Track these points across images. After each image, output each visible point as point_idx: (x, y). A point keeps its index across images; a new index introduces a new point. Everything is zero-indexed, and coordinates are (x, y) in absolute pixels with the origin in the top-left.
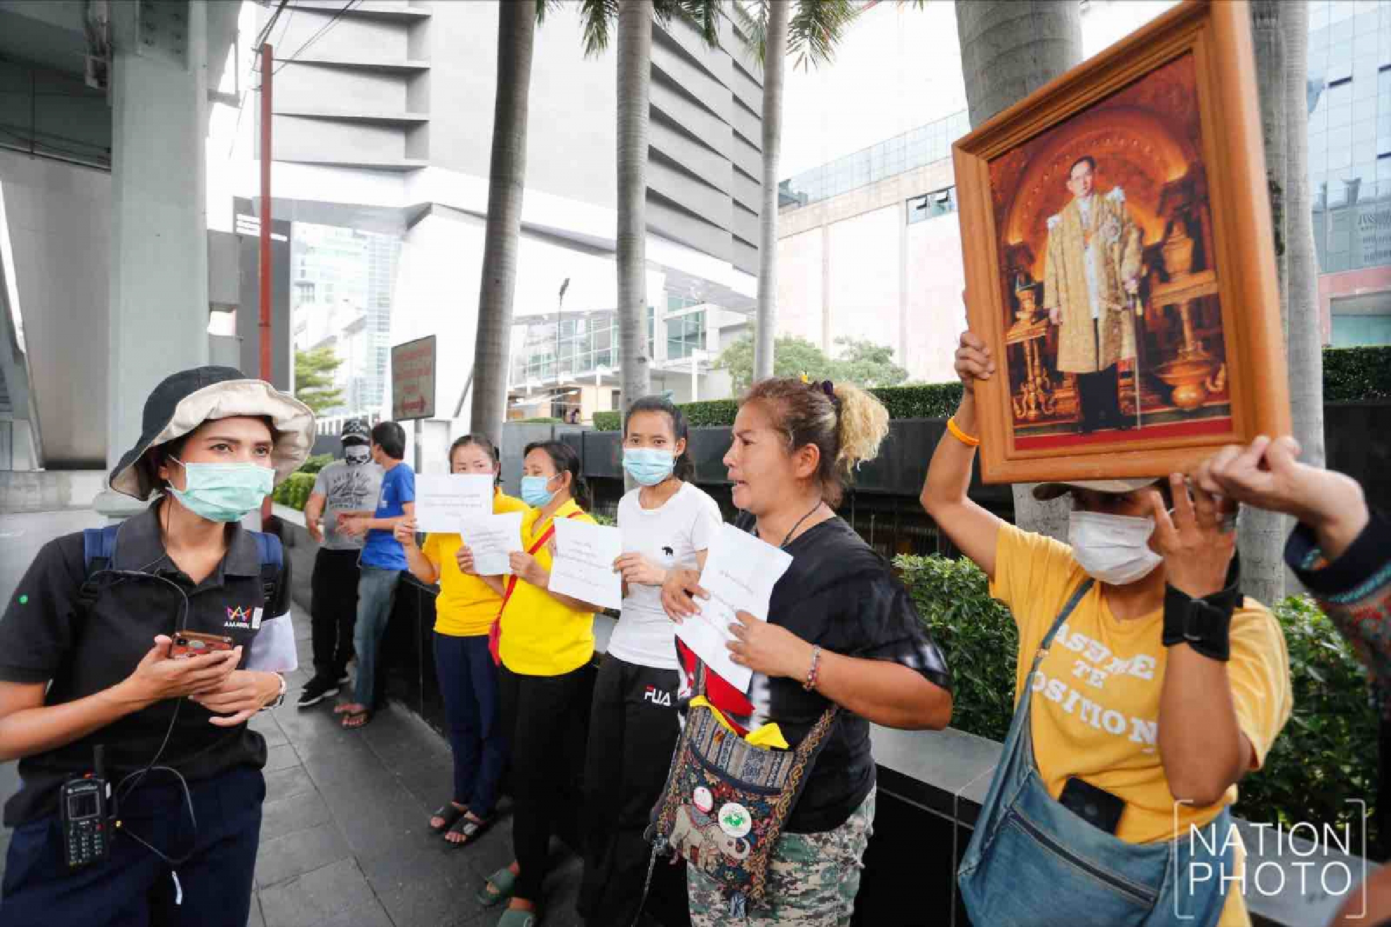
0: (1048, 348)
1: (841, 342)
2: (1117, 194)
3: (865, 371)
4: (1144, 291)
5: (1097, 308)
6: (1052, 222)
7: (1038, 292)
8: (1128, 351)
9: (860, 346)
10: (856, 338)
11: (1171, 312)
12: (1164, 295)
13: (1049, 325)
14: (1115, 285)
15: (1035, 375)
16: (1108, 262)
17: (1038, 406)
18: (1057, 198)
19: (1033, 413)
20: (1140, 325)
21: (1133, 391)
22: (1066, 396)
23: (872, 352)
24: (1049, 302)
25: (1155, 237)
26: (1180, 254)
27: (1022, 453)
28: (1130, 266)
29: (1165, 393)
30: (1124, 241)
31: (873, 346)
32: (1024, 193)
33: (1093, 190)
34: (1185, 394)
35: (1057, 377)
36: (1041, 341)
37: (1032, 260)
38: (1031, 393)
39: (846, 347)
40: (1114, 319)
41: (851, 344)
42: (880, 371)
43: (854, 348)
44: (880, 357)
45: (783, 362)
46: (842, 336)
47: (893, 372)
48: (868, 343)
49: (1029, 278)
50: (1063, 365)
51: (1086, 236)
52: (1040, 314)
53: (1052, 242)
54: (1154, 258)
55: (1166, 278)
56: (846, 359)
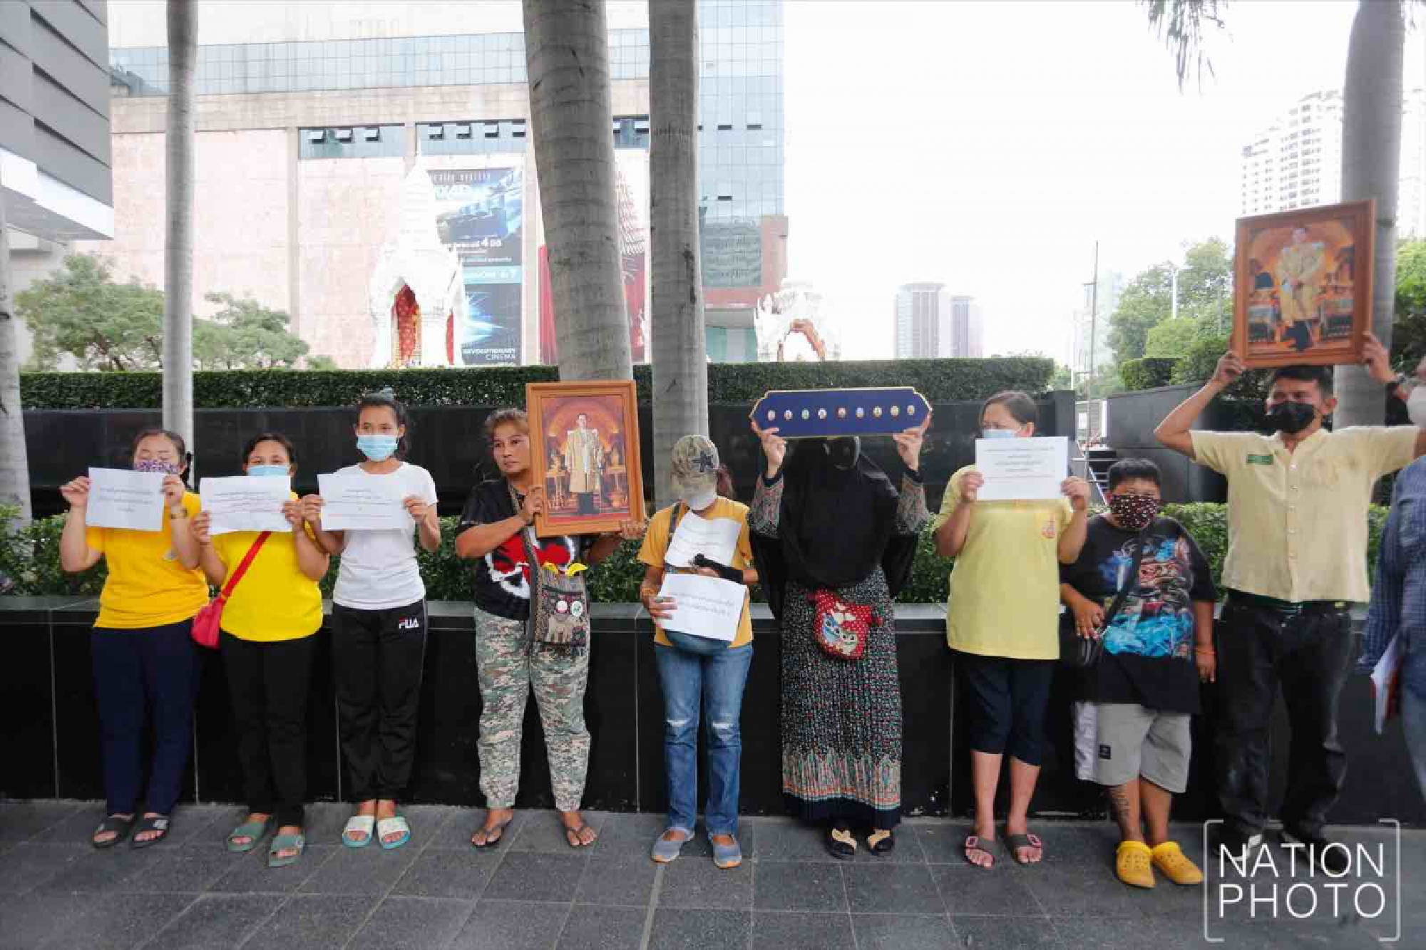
0: (565, 482)
1: (215, 298)
2: (595, 431)
3: (252, 341)
4: (604, 467)
5: (587, 469)
6: (570, 433)
7: (562, 459)
8: (598, 487)
9: (245, 308)
10: (238, 297)
11: (612, 476)
12: (610, 470)
13: (566, 472)
14: (593, 464)
15: (559, 490)
16: (591, 455)
17: (560, 504)
18: (572, 425)
19: (557, 508)
20: (602, 479)
21: (598, 501)
22: (573, 501)
23: (260, 318)
24: (567, 463)
25: (608, 449)
26: (615, 458)
27: (551, 524)
28: (599, 458)
29: (610, 503)
30: (597, 447)
31: (261, 308)
32: (556, 419)
33: (587, 427)
34: (616, 504)
35: (569, 494)
36: (563, 479)
37: (560, 445)
38: (556, 499)
39: (222, 307)
40: (593, 475)
41: (231, 303)
42: (275, 343)
43: (235, 309)
44: (271, 323)
45: (132, 320)
46: (217, 289)
47: (291, 343)
48: (255, 304)
49: (558, 453)
50: (573, 488)
51: (583, 442)
52: (563, 468)
53: (570, 441)
54: (607, 457)
55: (611, 465)
56: (224, 322)
